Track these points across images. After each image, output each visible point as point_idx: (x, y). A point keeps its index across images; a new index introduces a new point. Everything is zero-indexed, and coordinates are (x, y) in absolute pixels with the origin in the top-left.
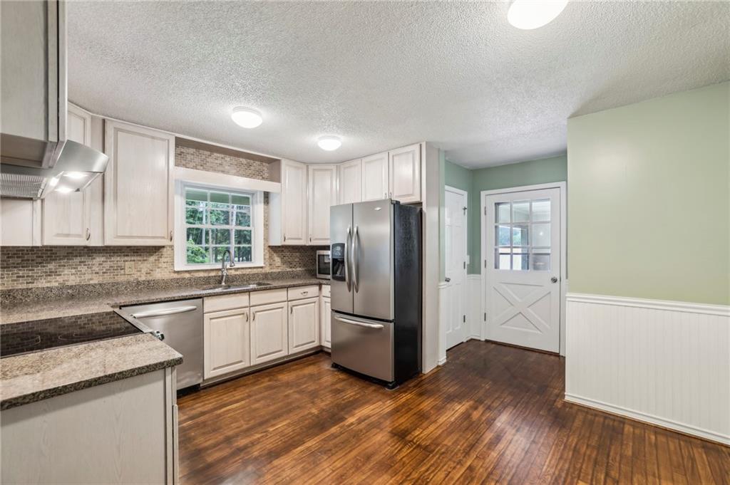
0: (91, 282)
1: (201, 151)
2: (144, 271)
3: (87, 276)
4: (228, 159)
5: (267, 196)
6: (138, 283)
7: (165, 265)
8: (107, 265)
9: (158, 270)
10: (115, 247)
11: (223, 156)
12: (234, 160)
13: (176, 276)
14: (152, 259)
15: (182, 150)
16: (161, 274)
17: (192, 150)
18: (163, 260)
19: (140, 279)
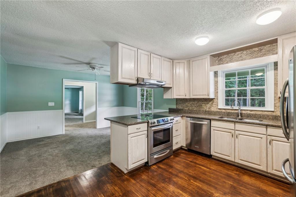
0: (194, 109)
1: (229, 55)
2: (208, 107)
3: (194, 107)
4: (245, 52)
5: (276, 64)
6: (206, 111)
7: (215, 106)
8: (198, 104)
9: (213, 107)
10: (200, 98)
11: (242, 52)
12: (249, 51)
13: (219, 110)
14: (210, 103)
15: (221, 58)
16: (213, 109)
17: (225, 56)
18: (214, 103)
19: (207, 110)
